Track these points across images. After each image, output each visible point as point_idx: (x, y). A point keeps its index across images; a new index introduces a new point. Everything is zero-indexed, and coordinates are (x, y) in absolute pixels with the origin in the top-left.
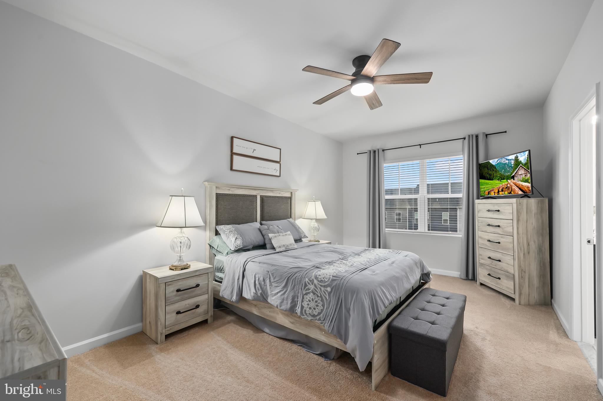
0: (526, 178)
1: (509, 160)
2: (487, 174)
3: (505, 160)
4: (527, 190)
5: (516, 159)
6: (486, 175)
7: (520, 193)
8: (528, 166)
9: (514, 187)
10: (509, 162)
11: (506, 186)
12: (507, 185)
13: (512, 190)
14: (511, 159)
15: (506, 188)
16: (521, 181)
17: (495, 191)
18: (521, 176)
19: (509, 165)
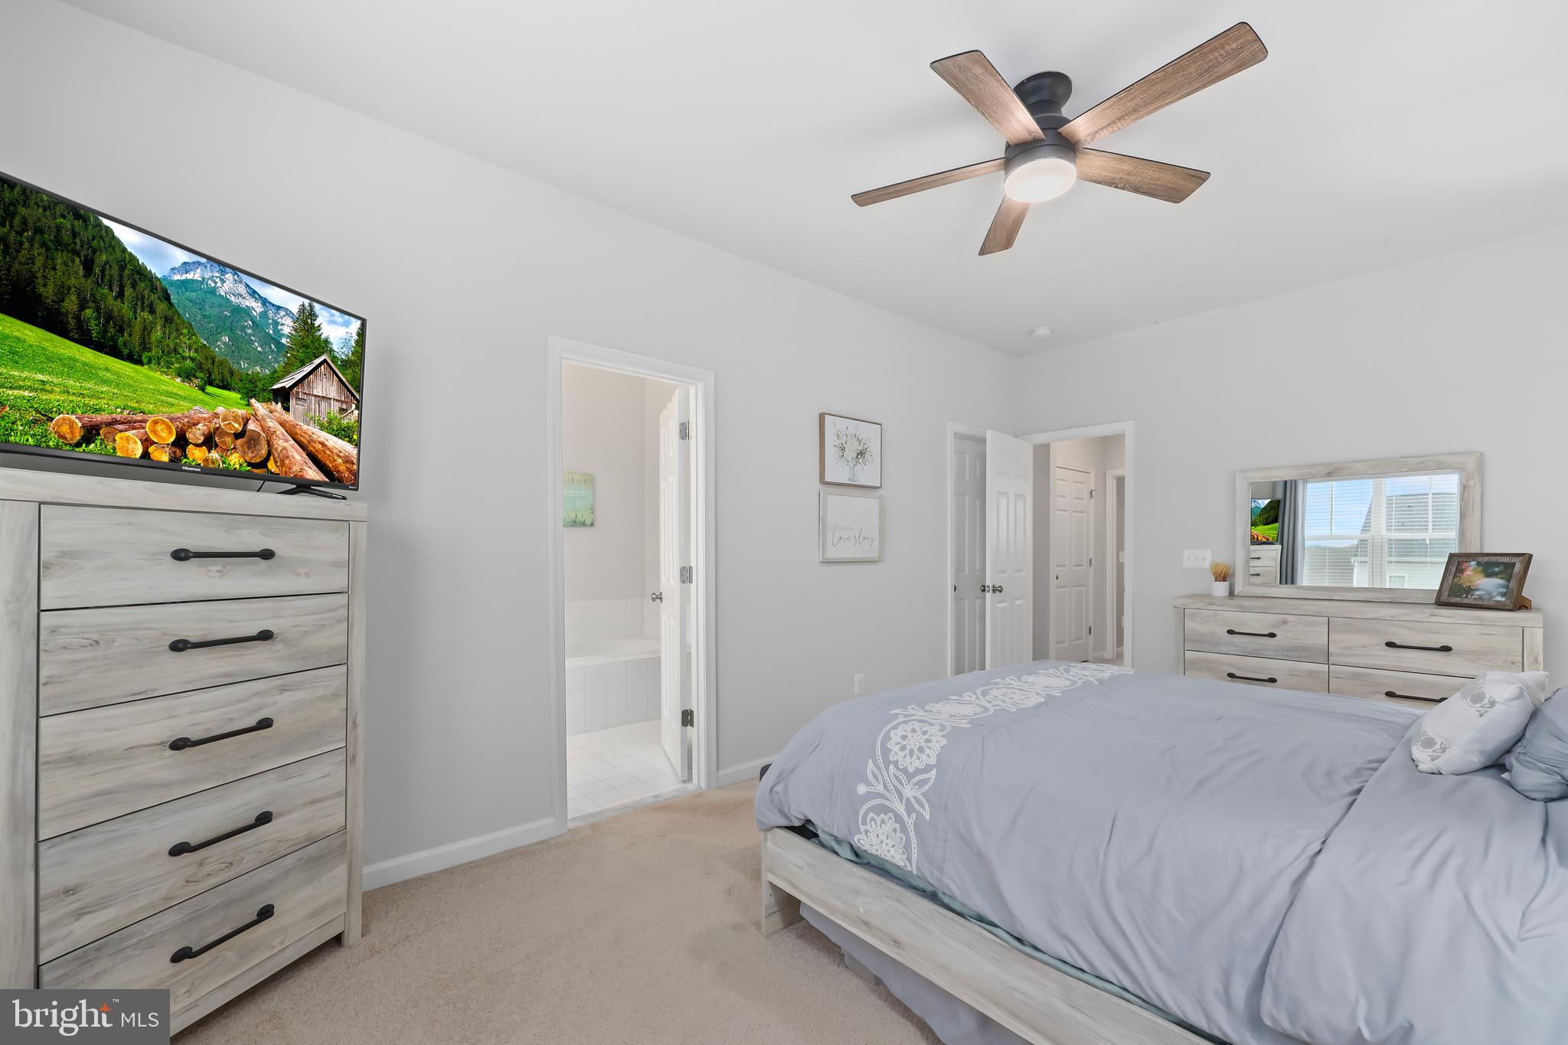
0: (345, 422)
1: (265, 302)
2: (81, 308)
3: (242, 289)
4: (342, 468)
5: (306, 321)
6: (72, 306)
7: (312, 473)
8: (354, 374)
9: (283, 443)
10: (264, 315)
11: (238, 427)
12: (246, 421)
13: (269, 454)
14: (279, 308)
15: (238, 436)
16: (322, 427)
17: (154, 432)
18: (323, 404)
19: (263, 326)
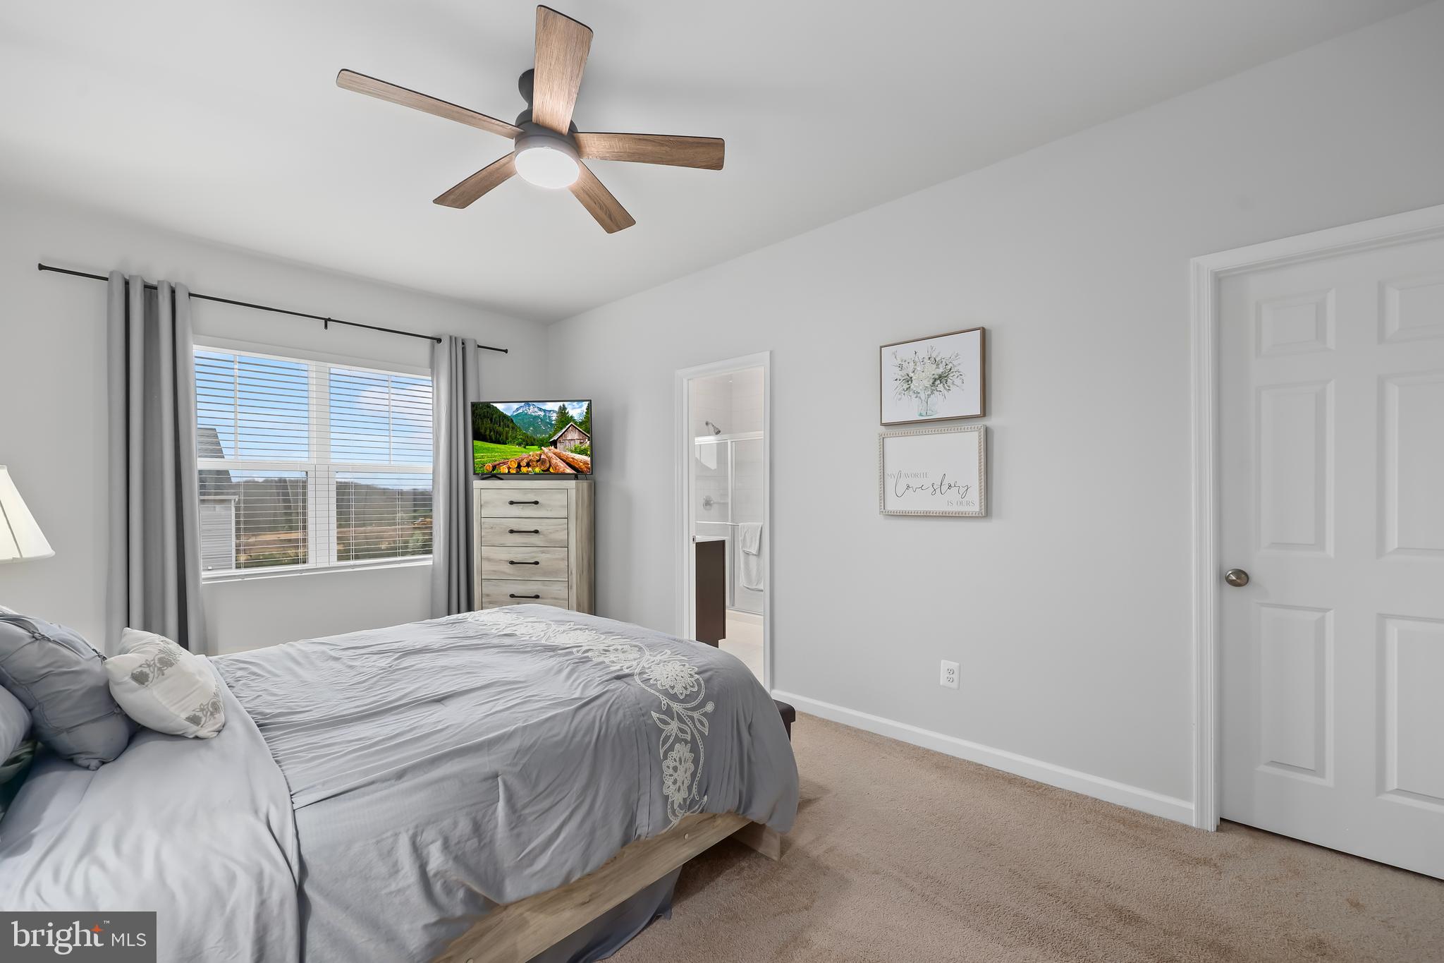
0: (583, 447)
1: (545, 411)
2: (490, 432)
3: (536, 409)
4: (583, 467)
5: (563, 412)
6: (488, 433)
7: (569, 471)
8: (586, 426)
9: (556, 461)
10: (545, 415)
11: (538, 458)
12: (541, 455)
13: (550, 466)
14: (550, 411)
15: (538, 461)
16: (572, 452)
17: (511, 465)
18: (572, 442)
19: (545, 421)
